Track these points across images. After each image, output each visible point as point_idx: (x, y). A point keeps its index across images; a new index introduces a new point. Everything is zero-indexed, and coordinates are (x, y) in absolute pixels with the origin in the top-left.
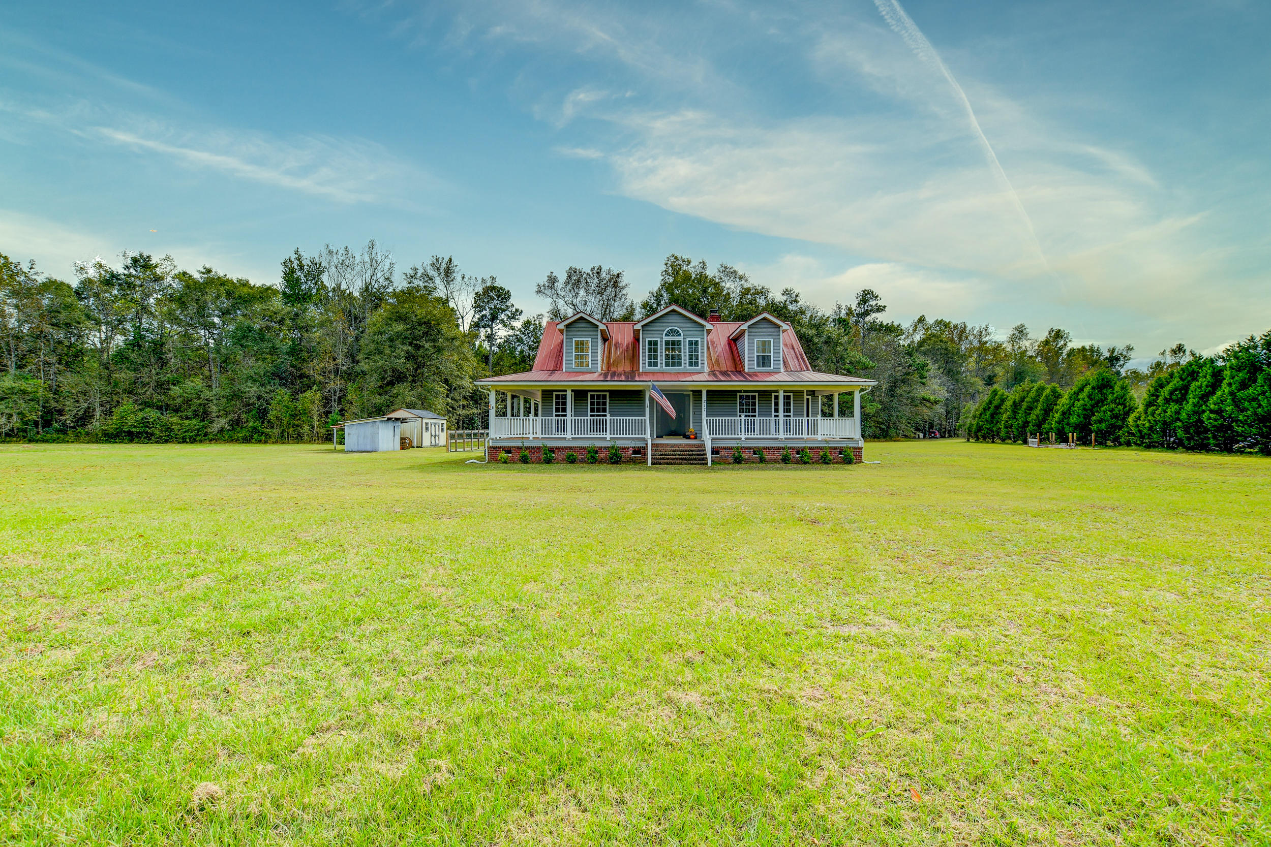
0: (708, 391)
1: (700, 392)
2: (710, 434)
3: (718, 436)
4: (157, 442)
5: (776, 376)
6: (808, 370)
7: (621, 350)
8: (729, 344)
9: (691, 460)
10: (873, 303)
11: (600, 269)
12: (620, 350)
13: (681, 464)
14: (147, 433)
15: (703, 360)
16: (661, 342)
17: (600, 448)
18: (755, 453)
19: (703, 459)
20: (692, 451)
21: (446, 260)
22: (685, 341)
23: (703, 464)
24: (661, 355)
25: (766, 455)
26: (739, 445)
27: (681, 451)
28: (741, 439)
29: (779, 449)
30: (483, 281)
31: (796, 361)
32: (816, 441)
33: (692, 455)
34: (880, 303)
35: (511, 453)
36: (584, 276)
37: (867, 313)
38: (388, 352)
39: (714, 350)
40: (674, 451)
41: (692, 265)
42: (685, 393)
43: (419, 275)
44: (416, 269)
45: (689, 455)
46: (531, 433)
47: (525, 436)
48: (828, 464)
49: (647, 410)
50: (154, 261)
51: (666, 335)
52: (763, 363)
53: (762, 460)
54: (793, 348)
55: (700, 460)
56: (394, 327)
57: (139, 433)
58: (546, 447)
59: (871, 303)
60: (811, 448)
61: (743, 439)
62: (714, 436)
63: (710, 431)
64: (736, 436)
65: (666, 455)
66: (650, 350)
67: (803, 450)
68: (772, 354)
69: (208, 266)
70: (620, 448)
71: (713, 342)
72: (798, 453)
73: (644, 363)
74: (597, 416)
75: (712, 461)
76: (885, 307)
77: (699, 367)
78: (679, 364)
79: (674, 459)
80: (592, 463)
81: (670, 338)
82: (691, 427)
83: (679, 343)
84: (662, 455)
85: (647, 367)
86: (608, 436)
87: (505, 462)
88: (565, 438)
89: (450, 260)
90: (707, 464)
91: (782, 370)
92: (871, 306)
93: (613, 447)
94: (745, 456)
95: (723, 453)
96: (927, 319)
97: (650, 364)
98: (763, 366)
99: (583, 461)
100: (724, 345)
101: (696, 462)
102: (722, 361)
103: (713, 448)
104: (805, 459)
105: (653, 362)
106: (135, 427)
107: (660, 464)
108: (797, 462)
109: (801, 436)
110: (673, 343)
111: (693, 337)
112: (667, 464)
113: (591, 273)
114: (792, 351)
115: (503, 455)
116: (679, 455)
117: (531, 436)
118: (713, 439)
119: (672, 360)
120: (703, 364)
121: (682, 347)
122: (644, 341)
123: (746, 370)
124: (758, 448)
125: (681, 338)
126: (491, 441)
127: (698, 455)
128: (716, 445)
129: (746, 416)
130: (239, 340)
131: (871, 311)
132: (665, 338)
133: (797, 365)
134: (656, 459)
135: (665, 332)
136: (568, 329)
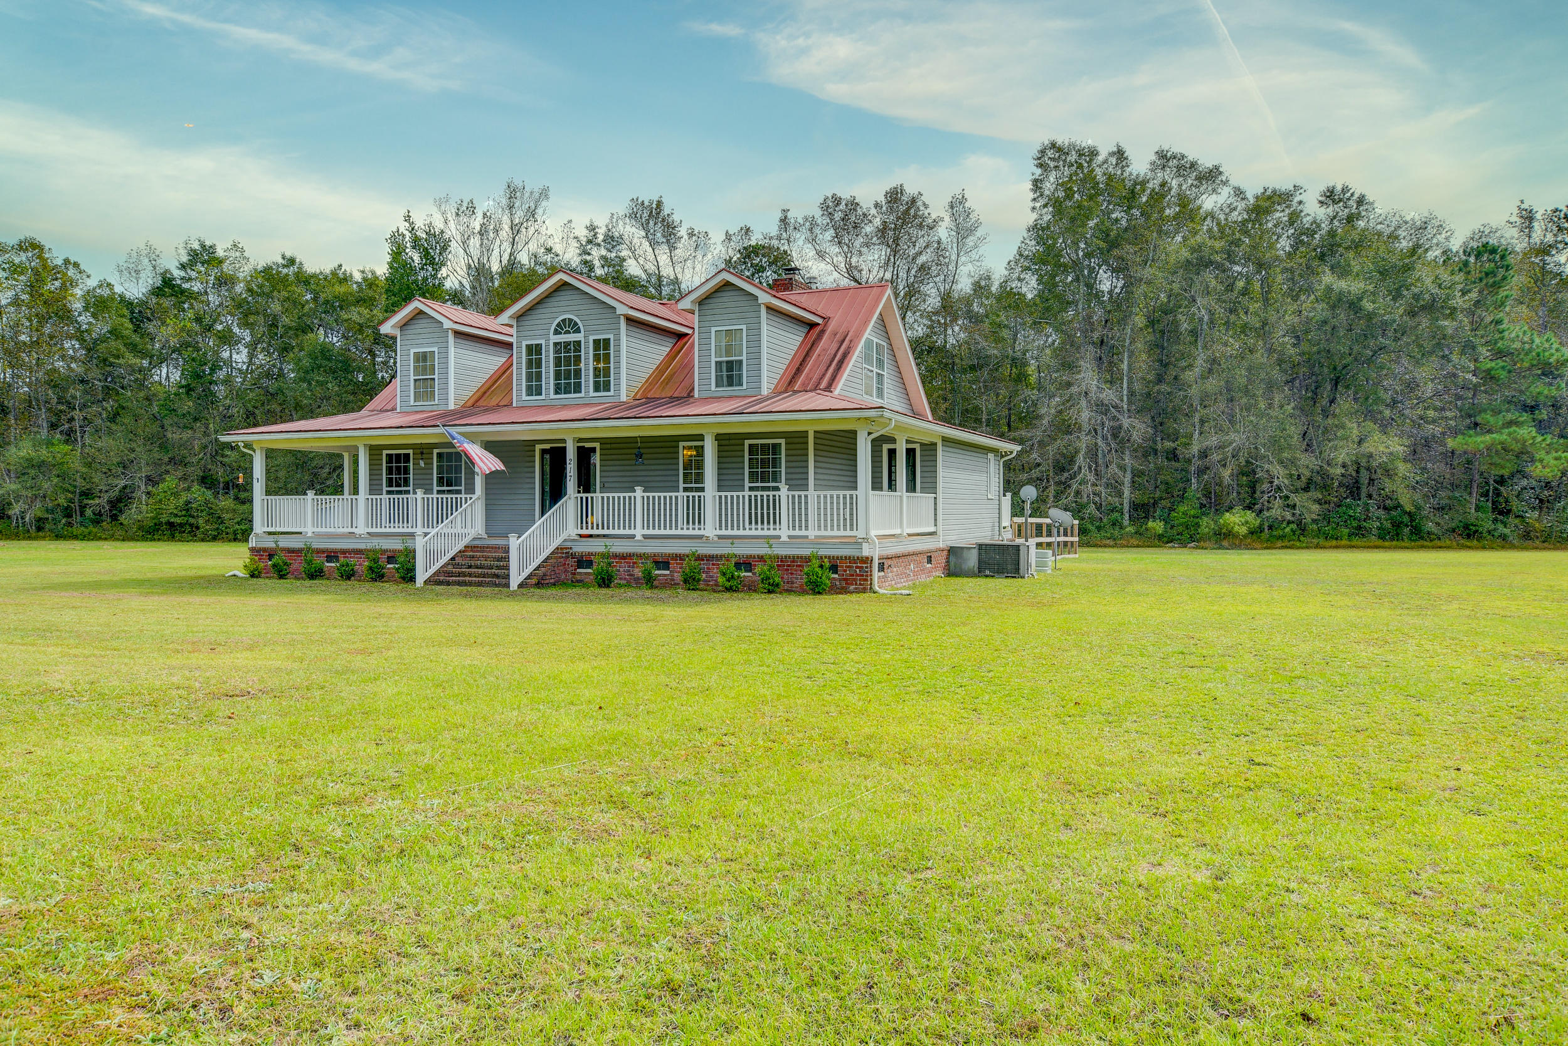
4: (203, 540)
14: (191, 525)
15: (617, 379)
16: (547, 346)
22: (587, 342)
24: (548, 373)
26: (608, 550)
28: (634, 536)
40: (499, 559)
50: (220, 253)
51: (556, 332)
52: (730, 378)
53: (647, 582)
54: (843, 340)
57: (181, 525)
58: (310, 549)
61: (639, 537)
66: (530, 363)
68: (744, 358)
69: (288, 254)
73: (519, 390)
77: (612, 393)
78: (578, 388)
81: (563, 338)
83: (577, 346)
85: (525, 398)
86: (419, 531)
87: (253, 576)
88: (355, 534)
90: (507, 586)
91: (764, 390)
94: (621, 573)
97: (530, 392)
98: (726, 385)
102: (679, 377)
103: (580, 556)
104: (723, 581)
105: (534, 389)
106: (176, 515)
110: (568, 347)
111: (600, 332)
114: (834, 346)
117: (310, 531)
119: (568, 381)
120: (617, 386)
121: (583, 353)
122: (519, 347)
123: (697, 395)
125: (580, 336)
130: (307, 372)
132: (555, 339)
133: (816, 378)
135: (554, 326)
136: (404, 333)
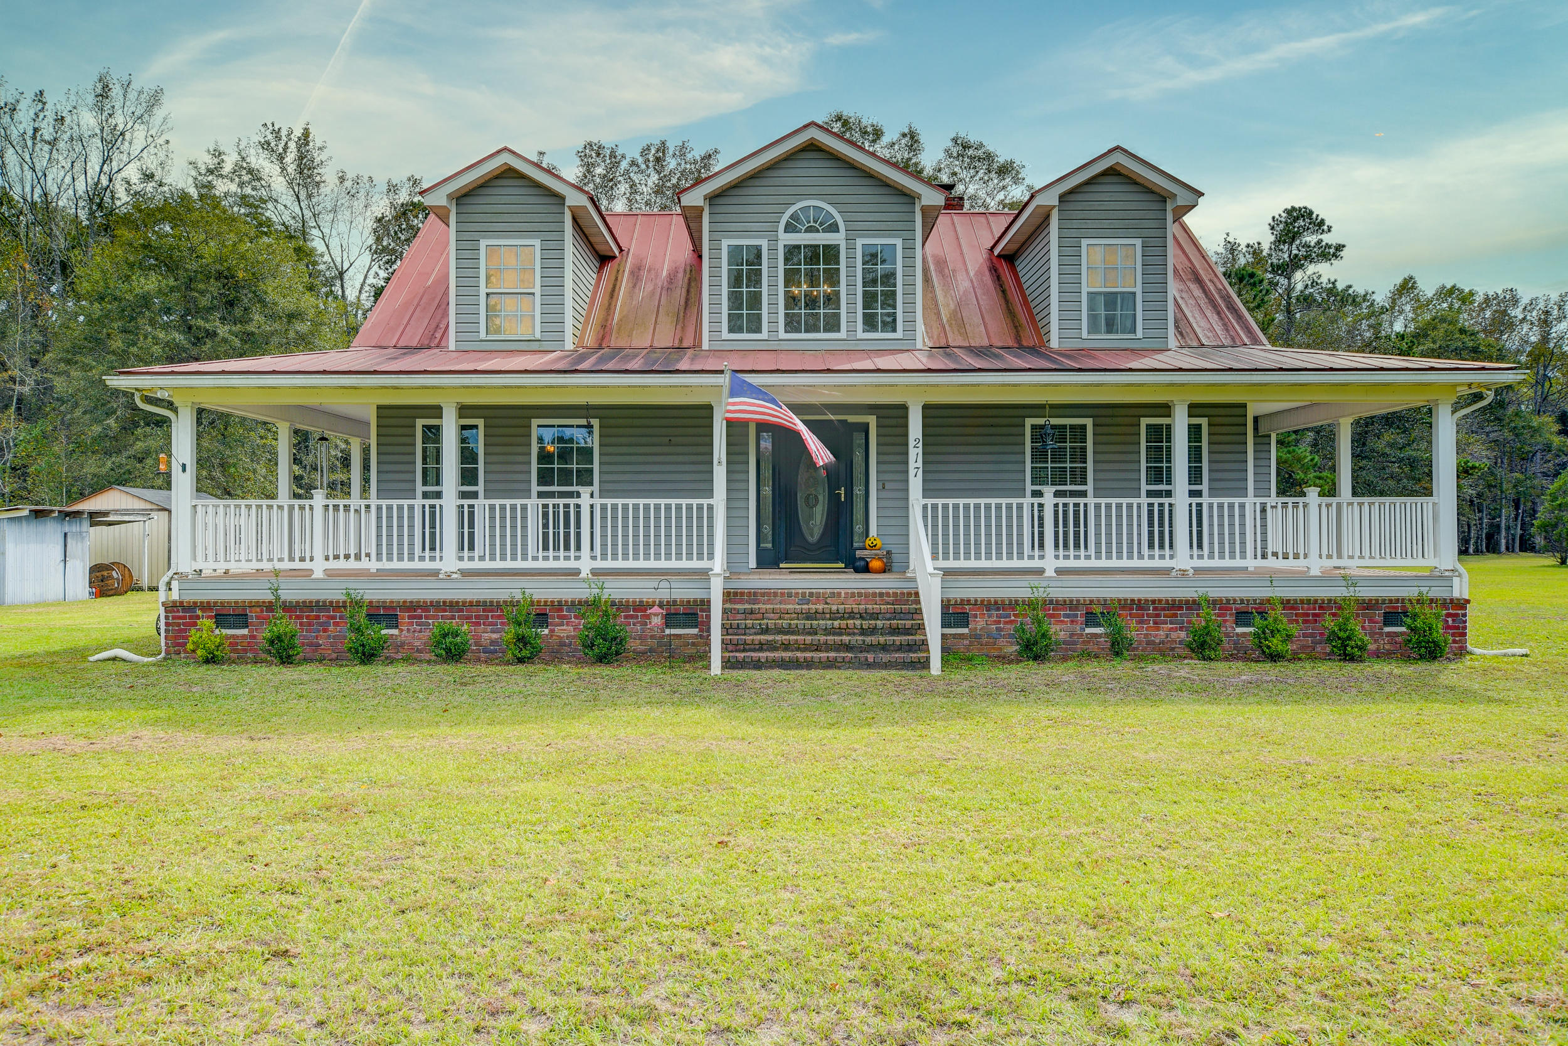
0: (929, 410)
1: (903, 408)
2: (935, 556)
3: (962, 564)
5: (1159, 357)
6: (1256, 341)
7: (650, 287)
8: (994, 270)
9: (871, 648)
10: (1311, 239)
11: (663, 147)
12: (646, 288)
13: (830, 665)
15: (910, 312)
16: (773, 249)
17: (558, 606)
18: (1091, 619)
19: (911, 647)
20: (875, 616)
21: (298, 132)
22: (851, 248)
23: (913, 665)
24: (773, 295)
25: (1133, 631)
26: (1040, 594)
27: (834, 615)
28: (1040, 572)
29: (1174, 606)
30: (392, 188)
31: (1214, 318)
32: (1303, 577)
33: (873, 631)
34: (1327, 238)
35: (246, 625)
36: (624, 165)
37: (1295, 264)
38: (119, 344)
39: (947, 286)
40: (809, 616)
41: (886, 140)
42: (852, 419)
43: (228, 168)
44: (218, 154)
45: (863, 632)
46: (318, 554)
47: (297, 565)
48: (1352, 659)
49: (720, 473)
51: (790, 229)
52: (1111, 320)
53: (1117, 648)
54: (1198, 280)
55: (900, 648)
56: (135, 284)
58: (358, 604)
59: (1308, 239)
60: (1288, 604)
62: (951, 564)
63: (934, 545)
64: (1026, 563)
65: (781, 631)
66: (735, 279)
67: (1262, 608)
68: (1138, 290)
70: (621, 606)
71: (941, 263)
72: (1243, 617)
73: (715, 322)
74: (562, 495)
75: (945, 650)
76: (1340, 247)
77: (899, 334)
78: (833, 325)
79: (807, 648)
80: (521, 661)
81: (803, 239)
82: (873, 531)
83: (831, 253)
84: (766, 631)
85: (726, 335)
86: (585, 565)
87: (211, 660)
88: (435, 573)
89: (306, 134)
90: (925, 664)
91: (1173, 342)
92: (1307, 246)
93: (592, 605)
94: (1058, 631)
95: (979, 623)
96: (1421, 284)
97: (735, 326)
98: (1109, 331)
99: (492, 655)
100: (979, 273)
101: (885, 657)
102: (973, 318)
103: (946, 605)
104: (1276, 644)
105: (745, 317)
107: (758, 665)
108: (1240, 654)
109: (1238, 562)
110: (814, 254)
111: (879, 232)
112: (784, 665)
113: (640, 160)
114: (1194, 287)
115: (206, 632)
116: (828, 631)
117: (319, 568)
118: (948, 573)
119: (809, 312)
120: (910, 322)
121: (843, 266)
122: (715, 248)
123: (1054, 344)
124: (1104, 603)
125: (838, 239)
126: (175, 585)
127: (895, 631)
128: (957, 594)
129: (1057, 494)
131: (1306, 258)
132: (787, 239)
133: (1219, 329)
134: (745, 647)
135: (785, 218)
136: (464, 209)
